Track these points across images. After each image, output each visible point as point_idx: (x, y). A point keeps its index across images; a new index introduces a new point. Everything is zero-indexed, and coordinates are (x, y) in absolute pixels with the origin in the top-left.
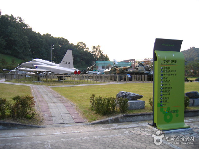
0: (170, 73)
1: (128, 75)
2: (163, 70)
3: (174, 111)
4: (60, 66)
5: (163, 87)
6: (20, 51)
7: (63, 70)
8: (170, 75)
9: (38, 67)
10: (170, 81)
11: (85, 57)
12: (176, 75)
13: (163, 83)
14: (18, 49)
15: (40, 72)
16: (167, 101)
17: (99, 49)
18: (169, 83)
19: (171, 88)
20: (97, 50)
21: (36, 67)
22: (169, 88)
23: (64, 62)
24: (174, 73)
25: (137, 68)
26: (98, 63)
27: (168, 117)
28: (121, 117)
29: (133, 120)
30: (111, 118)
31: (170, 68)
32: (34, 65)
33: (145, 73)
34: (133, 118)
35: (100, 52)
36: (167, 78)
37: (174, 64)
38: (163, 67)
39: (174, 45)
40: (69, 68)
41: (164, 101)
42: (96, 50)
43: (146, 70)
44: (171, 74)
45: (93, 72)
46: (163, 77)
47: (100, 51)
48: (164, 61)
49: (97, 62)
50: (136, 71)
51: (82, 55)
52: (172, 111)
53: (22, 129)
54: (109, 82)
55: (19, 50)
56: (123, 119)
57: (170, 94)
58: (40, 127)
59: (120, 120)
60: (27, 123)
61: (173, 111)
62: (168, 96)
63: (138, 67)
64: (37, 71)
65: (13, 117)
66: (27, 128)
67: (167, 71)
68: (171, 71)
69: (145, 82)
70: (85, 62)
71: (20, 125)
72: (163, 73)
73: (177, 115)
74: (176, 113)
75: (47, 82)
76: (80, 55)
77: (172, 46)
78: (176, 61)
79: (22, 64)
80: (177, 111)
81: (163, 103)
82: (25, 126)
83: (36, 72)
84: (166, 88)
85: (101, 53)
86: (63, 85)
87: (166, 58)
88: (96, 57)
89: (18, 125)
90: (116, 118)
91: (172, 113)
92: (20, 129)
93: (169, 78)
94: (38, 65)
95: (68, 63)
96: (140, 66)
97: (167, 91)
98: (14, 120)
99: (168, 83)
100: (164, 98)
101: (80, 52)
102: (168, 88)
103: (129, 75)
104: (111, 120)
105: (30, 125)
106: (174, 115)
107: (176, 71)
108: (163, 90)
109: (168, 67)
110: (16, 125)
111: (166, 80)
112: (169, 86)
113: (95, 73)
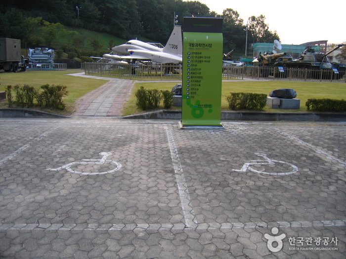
0: (201, 59)
1: (279, 68)
2: (191, 56)
3: (206, 106)
4: (164, 51)
5: (190, 76)
6: (123, 27)
7: (167, 57)
8: (200, 61)
9: (134, 52)
10: (200, 69)
11: (236, 36)
12: (209, 62)
13: (190, 72)
14: (121, 23)
15: (134, 60)
16: (195, 93)
17: (262, 22)
18: (200, 71)
19: (202, 77)
20: (258, 23)
21: (131, 53)
22: (200, 77)
23: (170, 44)
24: (207, 59)
25: (303, 57)
26: (258, 46)
27: (198, 112)
28: (160, 113)
29: (176, 117)
30: (147, 113)
31: (201, 53)
32: (129, 50)
33: (312, 65)
34: (176, 115)
35: (264, 28)
36: (196, 65)
37: (207, 49)
38: (191, 52)
39: (211, 25)
40: (176, 54)
41: (191, 93)
42: (256, 22)
43: (317, 60)
44: (202, 61)
45: (232, 62)
46: (191, 64)
47: (264, 26)
48: (193, 45)
49: (255, 44)
50: (300, 62)
51: (231, 32)
52: (202, 105)
53: (47, 118)
54: (241, 78)
55: (121, 25)
56: (162, 115)
57: (200, 85)
58: (66, 117)
59: (158, 116)
60: (54, 113)
61: (204, 106)
62: (197, 87)
63: (305, 54)
64: (130, 59)
65: (40, 106)
66: (52, 118)
67: (196, 57)
68: (203, 57)
69: (308, 80)
70: (235, 45)
71: (46, 114)
72: (191, 60)
73: (210, 111)
74: (208, 109)
75: (149, 76)
76: (228, 32)
77: (208, 25)
78: (210, 45)
79: (113, 48)
80: (210, 106)
81: (190, 95)
82: (51, 115)
83: (128, 60)
84: (194, 77)
85: (266, 28)
86: (161, 80)
87: (195, 41)
88: (256, 37)
89: (44, 113)
90: (153, 113)
91: (204, 108)
92: (45, 118)
93: (199, 65)
94: (133, 50)
95: (175, 47)
96: (308, 54)
97: (196, 81)
98: (42, 109)
99: (198, 72)
100: (192, 89)
101: (227, 27)
102: (198, 77)
103: (282, 68)
104: (147, 115)
105: (56, 114)
106: (206, 110)
107: (209, 57)
108: (190, 80)
109: (197, 52)
110: (42, 113)
111: (194, 67)
112: (198, 75)
113: (235, 63)
